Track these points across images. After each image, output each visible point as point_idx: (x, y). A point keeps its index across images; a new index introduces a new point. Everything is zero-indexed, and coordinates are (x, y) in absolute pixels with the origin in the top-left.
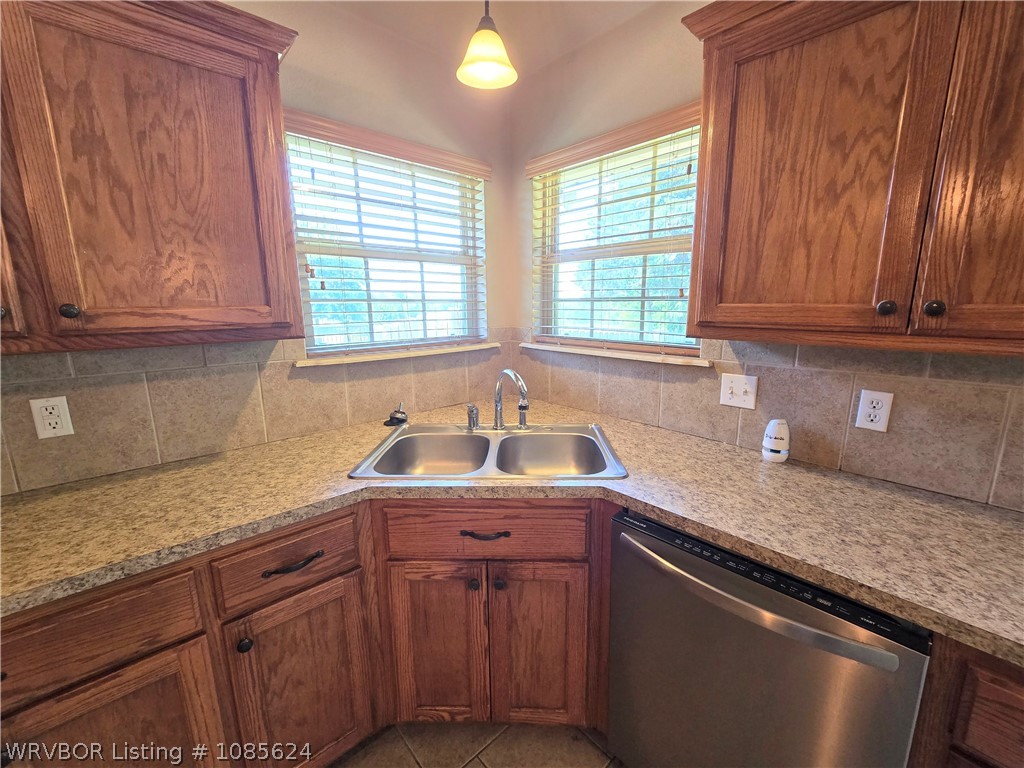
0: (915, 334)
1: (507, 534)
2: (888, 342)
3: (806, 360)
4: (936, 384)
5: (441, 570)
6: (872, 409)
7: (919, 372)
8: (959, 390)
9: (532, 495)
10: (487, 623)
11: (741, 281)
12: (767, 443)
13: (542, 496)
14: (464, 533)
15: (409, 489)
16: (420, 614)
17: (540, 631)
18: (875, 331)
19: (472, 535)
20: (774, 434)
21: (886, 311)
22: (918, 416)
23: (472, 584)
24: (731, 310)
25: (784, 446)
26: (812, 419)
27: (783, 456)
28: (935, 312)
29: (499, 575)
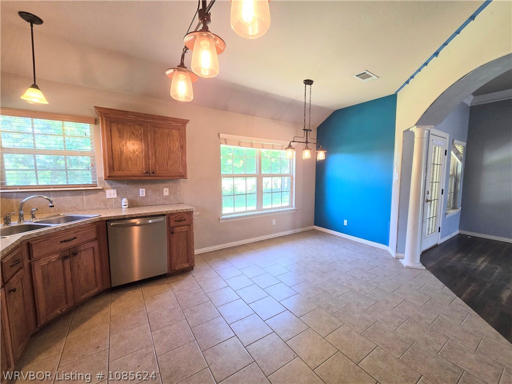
0: (151, 176)
1: (75, 238)
2: (147, 178)
3: (127, 184)
4: (151, 186)
5: (54, 258)
6: (142, 192)
7: (148, 184)
8: (154, 186)
9: (82, 224)
10: (71, 270)
11: (118, 167)
12: (123, 204)
13: (84, 224)
14: (61, 242)
15: (41, 232)
16: (46, 277)
17: (87, 266)
18: (145, 176)
19: (65, 241)
20: (124, 201)
21: (147, 173)
22: (150, 192)
23: (66, 257)
24: (117, 173)
25: (127, 204)
26: (131, 197)
27: (127, 206)
28: (153, 173)
29: (73, 253)
